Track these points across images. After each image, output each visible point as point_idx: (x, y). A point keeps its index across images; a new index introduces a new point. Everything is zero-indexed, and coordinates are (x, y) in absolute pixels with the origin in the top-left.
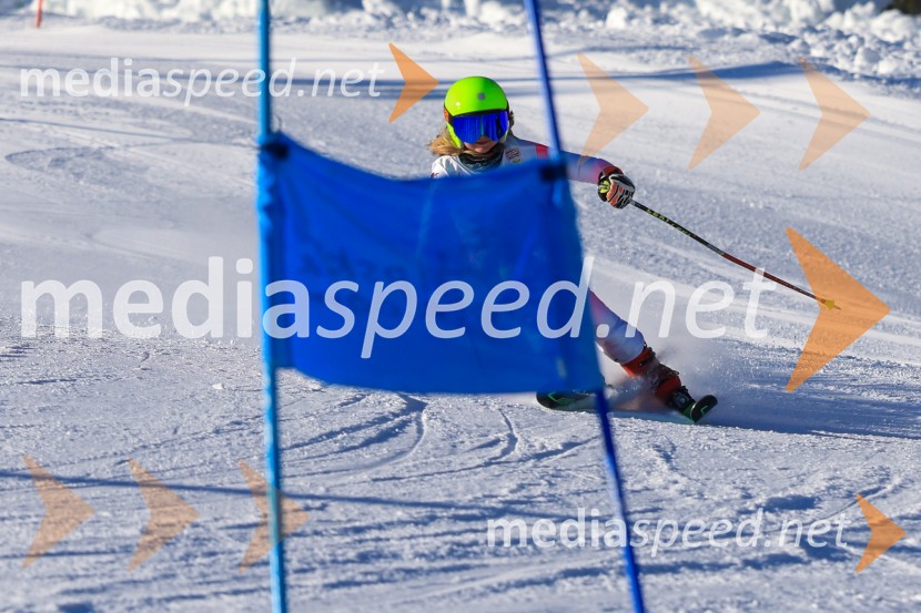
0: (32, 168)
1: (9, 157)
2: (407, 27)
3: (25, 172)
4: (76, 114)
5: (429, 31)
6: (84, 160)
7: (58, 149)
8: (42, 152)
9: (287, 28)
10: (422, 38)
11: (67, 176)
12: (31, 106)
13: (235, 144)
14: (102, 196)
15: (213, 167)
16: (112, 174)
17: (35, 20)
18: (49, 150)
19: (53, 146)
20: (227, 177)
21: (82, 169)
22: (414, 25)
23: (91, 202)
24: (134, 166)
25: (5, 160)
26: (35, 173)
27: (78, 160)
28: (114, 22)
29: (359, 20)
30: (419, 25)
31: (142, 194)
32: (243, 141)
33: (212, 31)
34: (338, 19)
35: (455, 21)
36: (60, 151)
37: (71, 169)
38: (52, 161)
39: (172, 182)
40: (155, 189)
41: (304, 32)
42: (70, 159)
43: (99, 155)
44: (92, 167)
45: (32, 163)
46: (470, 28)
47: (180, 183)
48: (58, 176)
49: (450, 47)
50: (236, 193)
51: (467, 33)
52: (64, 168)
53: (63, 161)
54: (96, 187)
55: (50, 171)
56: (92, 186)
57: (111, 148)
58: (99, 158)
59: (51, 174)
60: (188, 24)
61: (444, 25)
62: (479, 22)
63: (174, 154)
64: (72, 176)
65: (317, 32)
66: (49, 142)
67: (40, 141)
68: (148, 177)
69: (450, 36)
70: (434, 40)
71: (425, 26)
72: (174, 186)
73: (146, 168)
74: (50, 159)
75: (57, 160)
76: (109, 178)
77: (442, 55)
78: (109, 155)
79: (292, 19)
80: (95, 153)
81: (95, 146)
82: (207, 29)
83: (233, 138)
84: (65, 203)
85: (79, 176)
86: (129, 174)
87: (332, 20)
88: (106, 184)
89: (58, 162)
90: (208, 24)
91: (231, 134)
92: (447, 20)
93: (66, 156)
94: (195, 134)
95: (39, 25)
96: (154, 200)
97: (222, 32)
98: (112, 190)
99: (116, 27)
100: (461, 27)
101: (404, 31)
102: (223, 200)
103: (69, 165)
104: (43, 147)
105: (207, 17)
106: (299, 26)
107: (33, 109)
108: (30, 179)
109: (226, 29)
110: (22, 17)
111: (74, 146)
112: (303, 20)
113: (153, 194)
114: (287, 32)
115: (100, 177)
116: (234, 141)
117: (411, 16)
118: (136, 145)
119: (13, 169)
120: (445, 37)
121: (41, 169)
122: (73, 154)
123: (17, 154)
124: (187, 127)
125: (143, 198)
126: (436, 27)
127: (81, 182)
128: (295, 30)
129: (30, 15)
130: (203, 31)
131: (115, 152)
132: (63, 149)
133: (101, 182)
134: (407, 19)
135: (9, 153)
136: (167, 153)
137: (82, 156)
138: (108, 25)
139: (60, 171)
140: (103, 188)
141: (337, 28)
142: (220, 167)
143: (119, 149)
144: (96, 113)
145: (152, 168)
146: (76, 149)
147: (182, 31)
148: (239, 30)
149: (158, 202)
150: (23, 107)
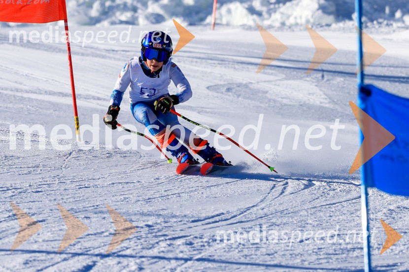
0: (218, 92)
1: (208, 88)
2: (374, 27)
3: (215, 94)
4: (235, 68)
5: (384, 29)
6: (240, 89)
7: (229, 84)
8: (221, 85)
9: (321, 29)
10: (382, 32)
11: (233, 96)
12: (215, 65)
13: (305, 80)
14: (249, 104)
15: (296, 91)
16: (253, 94)
17: (212, 27)
18: (225, 84)
19: (226, 83)
20: (302, 95)
21: (240, 93)
22: (377, 26)
23: (245, 107)
24: (262, 91)
25: (206, 89)
26: (220, 95)
27: (238, 89)
28: (246, 27)
29: (353, 25)
30: (380, 27)
31: (266, 103)
32: (308, 79)
33: (289, 30)
34: (344, 24)
35: (395, 25)
36: (229, 85)
37: (235, 93)
38: (227, 89)
39: (279, 98)
40: (272, 101)
41: (329, 30)
42: (234, 88)
43: (246, 86)
44: (244, 92)
45: (218, 90)
46: (402, 28)
47: (282, 98)
48: (229, 96)
49: (394, 36)
50: (307, 102)
51: (401, 30)
52: (232, 92)
53: (231, 89)
54: (246, 101)
55: (226, 93)
56: (245, 100)
57: (251, 83)
58: (246, 88)
59: (226, 95)
60: (278, 28)
61: (390, 26)
62: (406, 25)
63: (279, 85)
64: (235, 96)
65: (335, 30)
66: (225, 81)
67: (220, 80)
68: (268, 95)
69: (394, 31)
70: (387, 33)
71: (382, 27)
72: (280, 99)
73: (267, 92)
74: (225, 88)
75: (228, 89)
76: (252, 96)
77: (391, 40)
78: (251, 86)
79: (324, 24)
80: (244, 85)
81: (244, 82)
82: (287, 30)
83: (304, 77)
84: (234, 108)
85: (239, 96)
86: (260, 95)
87: (341, 25)
88: (251, 99)
89: (229, 90)
90: (286, 27)
91: (302, 76)
92: (392, 25)
93: (232, 87)
94: (287, 76)
95: (214, 29)
96: (272, 106)
97: (293, 31)
98: (253, 102)
99: (247, 29)
100: (399, 27)
101: (373, 30)
102: (301, 105)
103: (234, 91)
104: (222, 83)
105: (283, 24)
106: (326, 28)
107: (216, 66)
108: (218, 97)
109: (295, 30)
110: (205, 25)
111: (235, 82)
112: (328, 25)
113: (271, 103)
114: (322, 30)
115: (247, 96)
116: (305, 79)
117: (375, 22)
118: (262, 82)
119: (211, 93)
120: (392, 32)
121: (222, 93)
122: (235, 86)
123: (211, 86)
124: (283, 73)
125: (267, 105)
126: (387, 27)
127: (240, 99)
128: (325, 30)
129: (209, 24)
130: (285, 30)
131: (253, 85)
132: (231, 84)
133: (248, 98)
134: (374, 24)
135: (208, 86)
136: (275, 85)
137: (239, 86)
138: (244, 28)
139: (230, 93)
140: (250, 101)
141: (344, 29)
142: (299, 91)
143: (254, 83)
144: (243, 68)
145: (270, 92)
146: (236, 84)
147: (276, 31)
148: (301, 30)
149: (274, 107)
150: (211, 66)
